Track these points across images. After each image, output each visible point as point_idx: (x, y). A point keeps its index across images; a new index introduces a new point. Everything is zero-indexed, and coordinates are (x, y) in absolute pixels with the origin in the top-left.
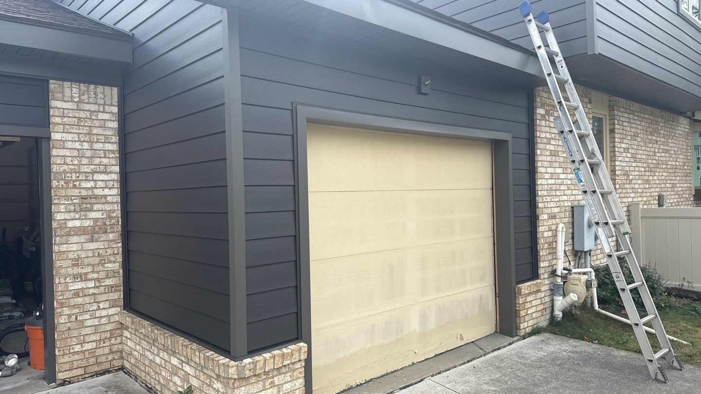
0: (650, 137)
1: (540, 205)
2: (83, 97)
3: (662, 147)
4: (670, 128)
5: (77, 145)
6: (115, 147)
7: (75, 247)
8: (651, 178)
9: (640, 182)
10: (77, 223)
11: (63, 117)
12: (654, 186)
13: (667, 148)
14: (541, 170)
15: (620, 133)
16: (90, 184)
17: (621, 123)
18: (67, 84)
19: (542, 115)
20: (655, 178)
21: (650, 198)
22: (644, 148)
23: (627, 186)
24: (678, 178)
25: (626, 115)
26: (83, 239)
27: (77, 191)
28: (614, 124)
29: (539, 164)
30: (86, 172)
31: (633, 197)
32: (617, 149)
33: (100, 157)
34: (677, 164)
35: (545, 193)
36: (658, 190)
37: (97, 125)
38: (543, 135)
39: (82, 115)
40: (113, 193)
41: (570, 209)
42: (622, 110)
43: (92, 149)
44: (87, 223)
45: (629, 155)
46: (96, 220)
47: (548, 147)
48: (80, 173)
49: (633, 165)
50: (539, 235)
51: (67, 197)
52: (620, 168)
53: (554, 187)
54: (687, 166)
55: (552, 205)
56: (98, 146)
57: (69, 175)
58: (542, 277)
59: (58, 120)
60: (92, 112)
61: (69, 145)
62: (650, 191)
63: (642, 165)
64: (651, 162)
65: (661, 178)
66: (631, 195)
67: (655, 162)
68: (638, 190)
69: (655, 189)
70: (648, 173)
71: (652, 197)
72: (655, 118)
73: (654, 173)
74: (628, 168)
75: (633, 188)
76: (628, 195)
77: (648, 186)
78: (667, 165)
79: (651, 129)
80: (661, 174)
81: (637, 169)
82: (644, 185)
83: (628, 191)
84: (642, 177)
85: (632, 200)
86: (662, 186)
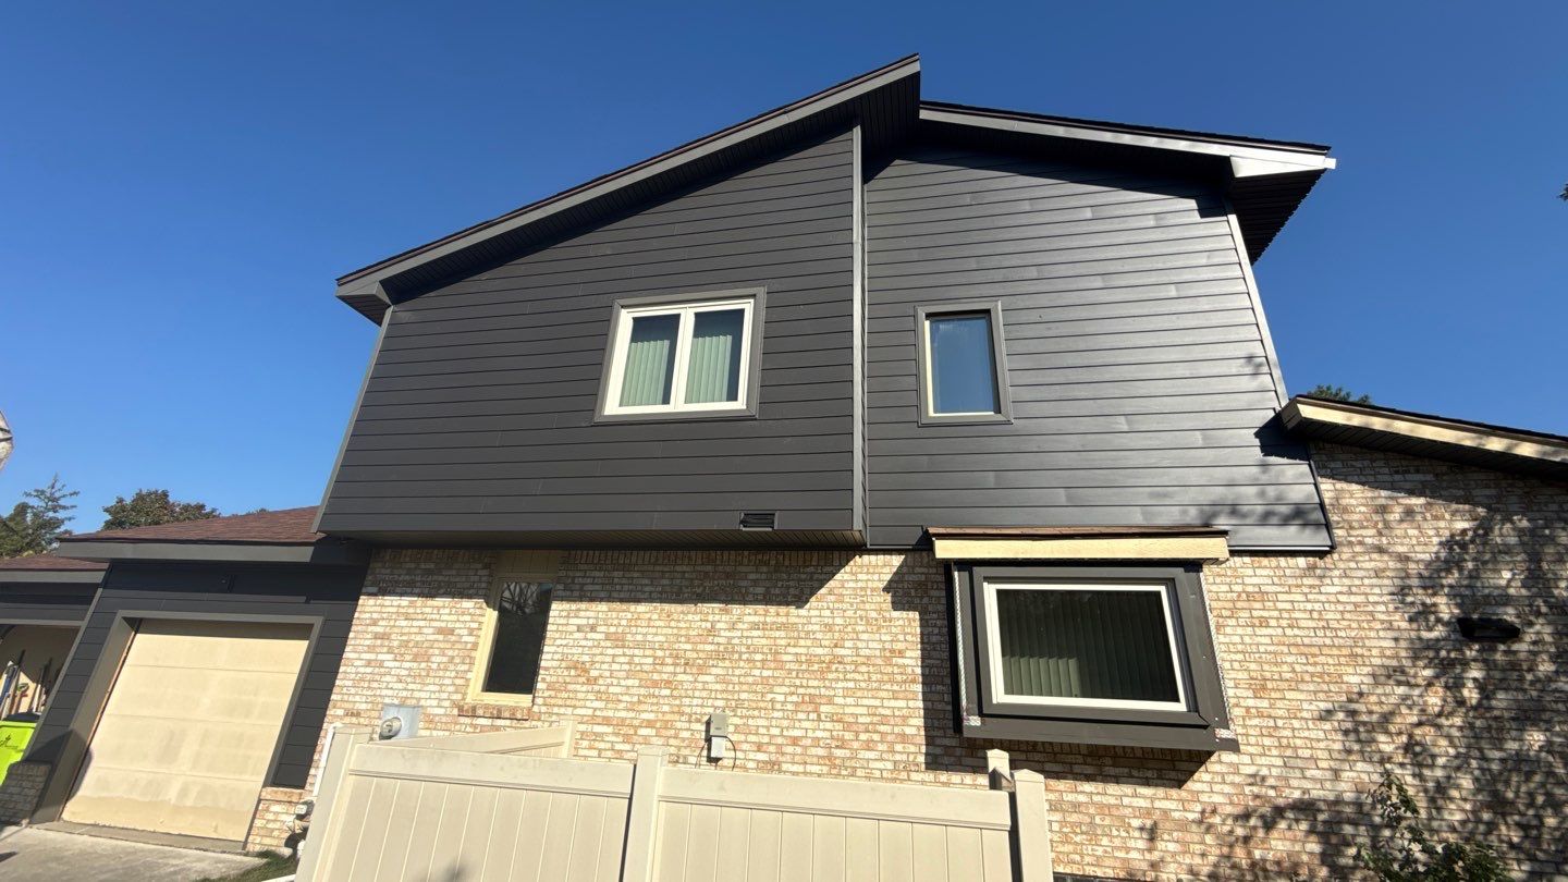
1: (334, 697)
8: (684, 677)
19: (372, 595)
25: (600, 573)
35: (348, 682)
38: (367, 616)
42: (583, 566)
47: (370, 629)
49: (610, 652)
52: (560, 657)
53: (369, 677)
55: (357, 698)
58: (308, 787)
62: (677, 702)
63: (648, 652)
64: (689, 647)
65: (736, 679)
66: (588, 704)
67: (712, 647)
68: (620, 697)
69: (700, 702)
70: (671, 669)
71: (682, 714)
72: (721, 568)
73: (702, 670)
74: (586, 658)
75: (599, 692)
76: (578, 704)
77: (667, 692)
78: (777, 653)
79: (701, 589)
80: (737, 672)
81: (622, 659)
82: (652, 691)
83: (580, 696)
84: (644, 676)
85: (590, 712)
86: (744, 696)
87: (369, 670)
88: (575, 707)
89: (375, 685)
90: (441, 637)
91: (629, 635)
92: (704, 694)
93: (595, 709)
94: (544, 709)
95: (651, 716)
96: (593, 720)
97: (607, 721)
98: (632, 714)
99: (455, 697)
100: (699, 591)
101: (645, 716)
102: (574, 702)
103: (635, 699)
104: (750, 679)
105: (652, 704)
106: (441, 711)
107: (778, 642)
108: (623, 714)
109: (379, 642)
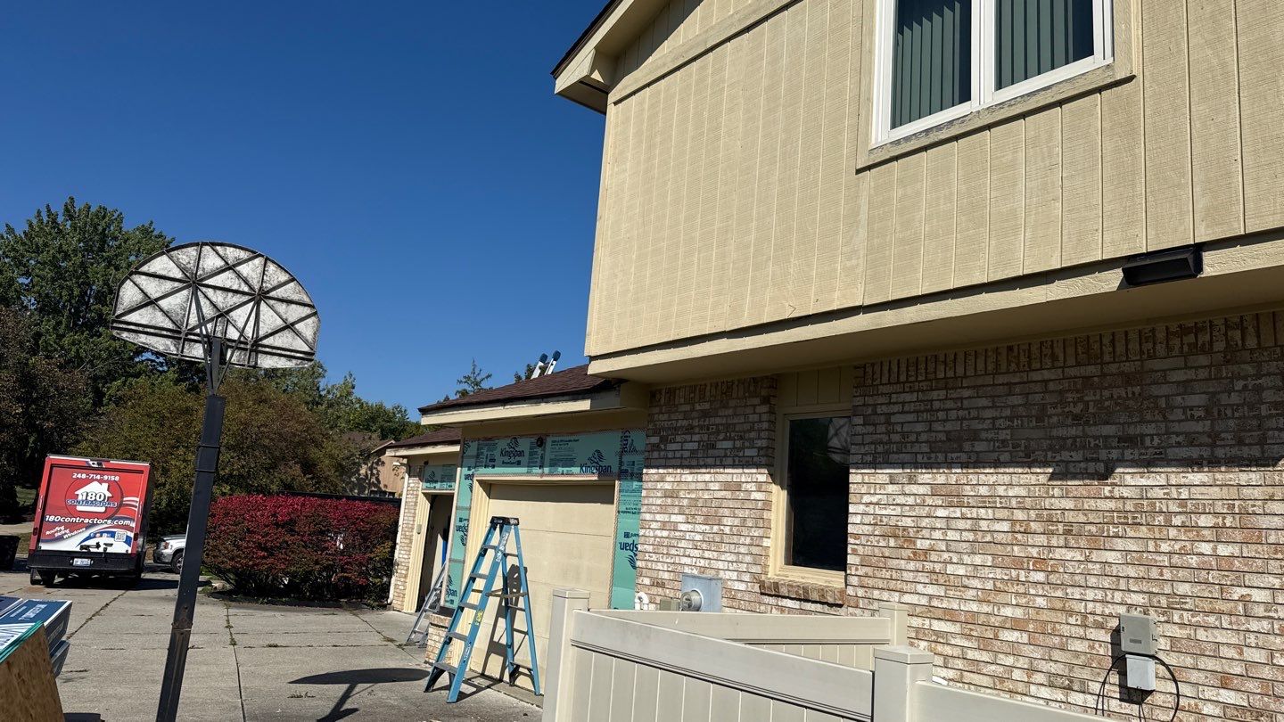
17: (879, 420)
19: (655, 446)
25: (909, 398)
32: (856, 479)
42: (887, 389)
47: (659, 485)
55: (660, 566)
62: (1059, 593)
63: (1001, 514)
64: (1069, 504)
65: (1165, 560)
66: (920, 588)
67: (1111, 505)
68: (966, 582)
69: (1100, 595)
70: (1042, 540)
71: (1071, 613)
72: (1113, 368)
73: (1097, 542)
74: (908, 522)
75: (933, 572)
76: (906, 587)
77: (1040, 577)
78: (1245, 513)
79: (1080, 406)
80: (1165, 547)
81: (961, 524)
82: (1014, 573)
83: (908, 576)
84: (999, 550)
85: (924, 601)
86: (1183, 589)
87: (665, 534)
88: (902, 592)
89: (673, 551)
90: (728, 494)
91: (968, 487)
92: (1106, 583)
93: (931, 597)
94: (861, 592)
95: (1019, 613)
96: (930, 611)
97: (949, 616)
98: (986, 608)
99: (755, 569)
100: (1077, 410)
101: (1008, 611)
102: (899, 585)
103: (989, 585)
104: (1194, 561)
105: (1017, 593)
106: (742, 587)
107: (1246, 492)
108: (974, 607)
109: (669, 500)
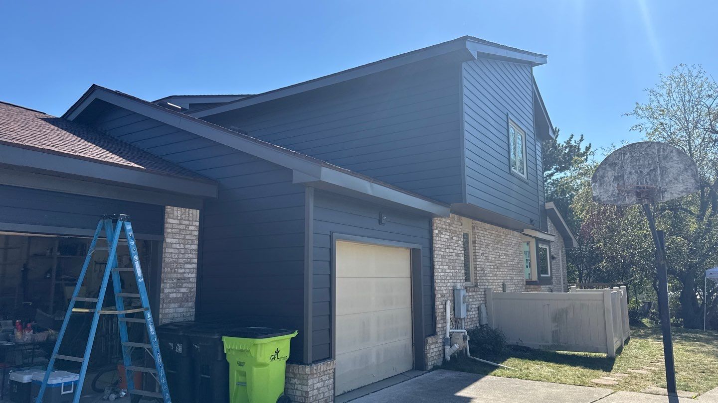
0: (496, 246)
1: (437, 288)
2: (182, 216)
3: (504, 252)
4: (509, 240)
5: (178, 246)
6: (195, 247)
7: (171, 311)
8: (498, 273)
9: (491, 275)
10: (174, 295)
11: (172, 228)
12: (500, 278)
13: (507, 253)
14: (437, 267)
15: (479, 244)
16: (181, 271)
17: (479, 237)
18: (175, 208)
19: (437, 234)
20: (500, 273)
21: (497, 286)
22: (493, 253)
23: (484, 278)
24: (515, 273)
25: (482, 232)
26: (176, 305)
27: (176, 275)
28: (475, 238)
29: (436, 263)
30: (181, 263)
31: (488, 286)
32: (477, 254)
33: (188, 254)
34: (514, 263)
35: (439, 281)
36: (502, 281)
37: (188, 233)
38: (438, 246)
39: (182, 227)
40: (193, 276)
41: (452, 291)
42: (479, 228)
43: (185, 248)
44: (179, 295)
45: (484, 258)
46: (184, 293)
47: (440, 253)
48: (178, 263)
49: (487, 264)
50: (436, 307)
51: (171, 279)
52: (480, 266)
53: (444, 278)
54: (521, 265)
55: (443, 288)
56: (188, 246)
57: (172, 264)
58: (438, 334)
59: (169, 230)
60: (186, 225)
61: (174, 246)
70: (496, 270)
73: (500, 270)
77: (496, 278)
